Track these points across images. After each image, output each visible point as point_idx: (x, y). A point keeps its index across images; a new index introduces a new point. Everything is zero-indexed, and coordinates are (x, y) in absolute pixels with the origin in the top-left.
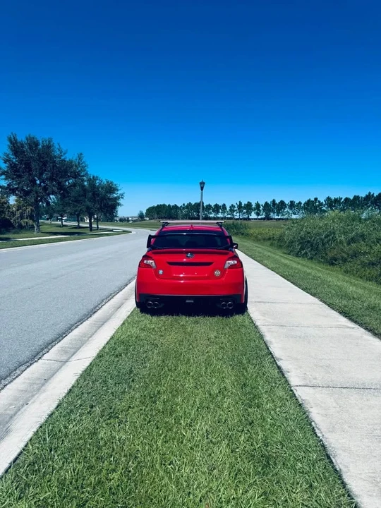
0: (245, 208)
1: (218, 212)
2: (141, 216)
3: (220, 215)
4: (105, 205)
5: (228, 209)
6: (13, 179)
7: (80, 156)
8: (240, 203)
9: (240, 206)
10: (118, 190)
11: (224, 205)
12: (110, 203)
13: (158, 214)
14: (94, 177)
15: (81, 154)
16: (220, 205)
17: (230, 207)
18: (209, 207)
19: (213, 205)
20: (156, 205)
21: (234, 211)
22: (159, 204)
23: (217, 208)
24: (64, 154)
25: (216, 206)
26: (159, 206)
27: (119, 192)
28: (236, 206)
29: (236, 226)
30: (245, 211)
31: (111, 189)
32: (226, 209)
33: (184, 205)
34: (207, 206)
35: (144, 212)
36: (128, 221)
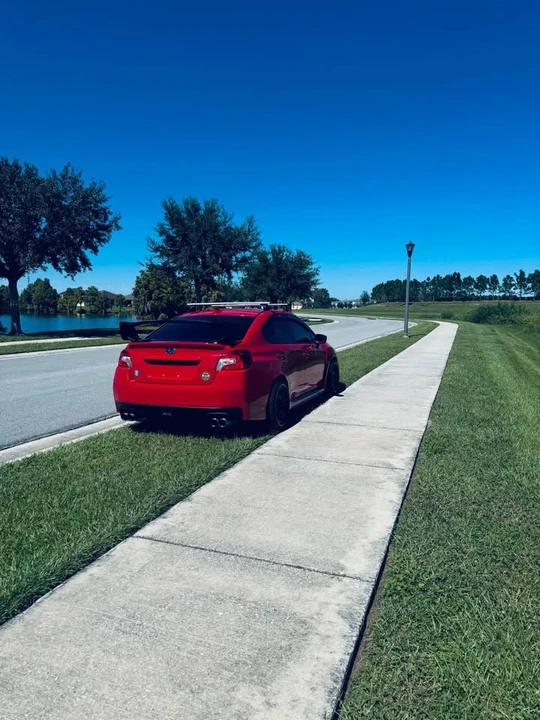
0: (529, 281)
1: (483, 288)
2: (365, 299)
3: (487, 293)
4: (292, 285)
5: (501, 282)
6: (168, 256)
7: (251, 221)
8: (522, 273)
9: (521, 277)
10: (312, 263)
11: (495, 276)
12: (300, 282)
13: (388, 295)
14: (279, 247)
15: (252, 218)
16: (488, 276)
17: (504, 280)
18: (469, 280)
19: (475, 277)
20: (385, 282)
21: (512, 286)
22: (390, 280)
23: (482, 282)
24: (230, 219)
25: (481, 279)
26: (390, 283)
27: (313, 266)
28: (515, 278)
29: (502, 310)
30: (530, 285)
31: (302, 262)
32: (497, 282)
33: (428, 279)
34: (465, 279)
35: (370, 292)
36: (351, 306)
